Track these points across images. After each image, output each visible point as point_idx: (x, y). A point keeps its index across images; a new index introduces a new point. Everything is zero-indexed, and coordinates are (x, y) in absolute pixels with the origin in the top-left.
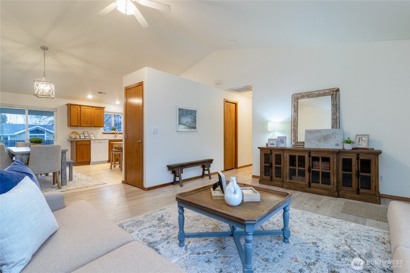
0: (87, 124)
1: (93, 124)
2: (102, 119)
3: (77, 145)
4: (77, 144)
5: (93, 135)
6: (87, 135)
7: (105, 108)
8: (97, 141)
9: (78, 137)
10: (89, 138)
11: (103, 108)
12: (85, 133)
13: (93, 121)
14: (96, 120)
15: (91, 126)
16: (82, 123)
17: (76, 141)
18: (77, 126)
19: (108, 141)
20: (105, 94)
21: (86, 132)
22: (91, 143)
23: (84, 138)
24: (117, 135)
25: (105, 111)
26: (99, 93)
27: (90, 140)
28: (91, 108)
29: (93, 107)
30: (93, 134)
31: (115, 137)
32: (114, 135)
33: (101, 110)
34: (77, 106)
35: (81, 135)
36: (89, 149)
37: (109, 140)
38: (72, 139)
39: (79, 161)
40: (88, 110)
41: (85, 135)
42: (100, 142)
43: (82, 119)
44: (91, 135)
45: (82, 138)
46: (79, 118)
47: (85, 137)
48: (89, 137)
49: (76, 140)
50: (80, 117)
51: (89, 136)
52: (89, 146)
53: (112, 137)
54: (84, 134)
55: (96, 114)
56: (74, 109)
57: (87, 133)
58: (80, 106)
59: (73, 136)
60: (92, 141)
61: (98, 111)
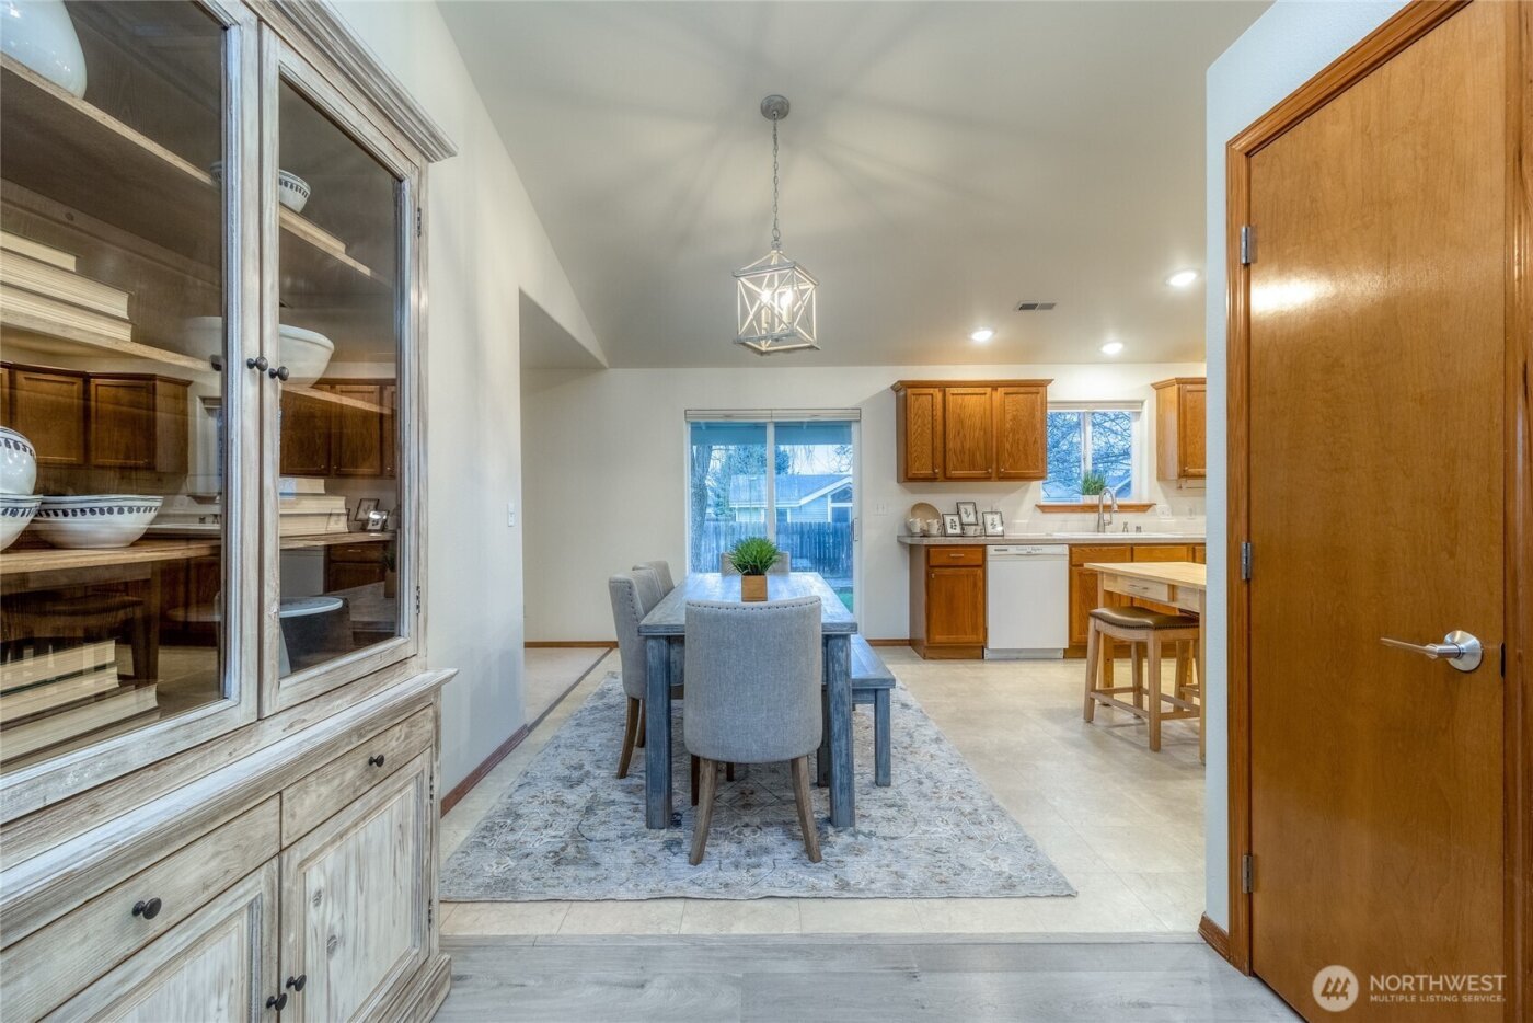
0: (973, 466)
1: (994, 466)
2: (1035, 442)
3: (930, 567)
4: (931, 564)
5: (997, 517)
6: (972, 519)
7: (1050, 381)
8: (1012, 550)
9: (935, 529)
10: (978, 533)
11: (1037, 387)
12: (962, 507)
13: (994, 450)
14: (1008, 446)
15: (987, 478)
16: (950, 466)
17: (928, 547)
18: (932, 479)
19: (1067, 552)
20: (1050, 307)
21: (967, 507)
22: (989, 558)
23: (958, 531)
24: (1107, 516)
25: (1049, 399)
26: (1025, 307)
27: (981, 541)
28: (989, 389)
29: (995, 385)
30: (996, 513)
31: (1100, 527)
32: (1092, 517)
33: (1033, 396)
34: (931, 391)
35: (948, 519)
36: (980, 584)
37: (1071, 546)
38: (912, 535)
39: (938, 638)
40: (974, 404)
41: (965, 520)
42: (1029, 554)
43: (950, 445)
44: (989, 518)
45: (950, 531)
46: (938, 442)
47: (963, 529)
48: (979, 528)
49: (926, 541)
50: (945, 439)
51: (980, 522)
52: (979, 571)
53: (1080, 528)
54: (958, 513)
55: (1009, 417)
56: (920, 404)
57: (970, 509)
58: (943, 386)
59: (918, 524)
60: (991, 550)
61: (1018, 402)
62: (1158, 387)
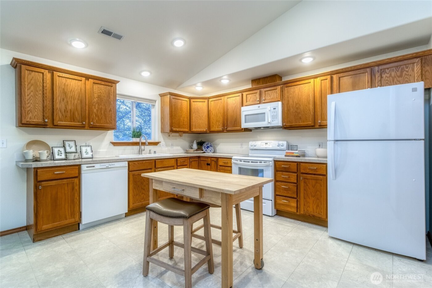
0: (73, 119)
1: (87, 121)
2: (110, 111)
3: (38, 182)
4: (39, 179)
5: (89, 149)
6: (73, 149)
7: (118, 82)
8: (97, 166)
9: (45, 155)
10: (77, 157)
11: (112, 83)
12: (67, 143)
13: (87, 112)
14: (95, 111)
15: (82, 127)
16: (56, 118)
17: (36, 169)
18: (43, 126)
19: (127, 165)
20: (119, 37)
21: (69, 143)
22: (83, 172)
23: (63, 156)
24: (143, 147)
25: (117, 92)
26: (106, 32)
27: (77, 162)
28: (83, 79)
29: (88, 77)
30: (89, 146)
31: (140, 152)
32: (136, 148)
33: (109, 87)
34: (43, 71)
35: (56, 150)
36: (77, 188)
37: (129, 162)
38: (26, 161)
39: (45, 227)
40: (74, 85)
41: (68, 150)
42: (107, 168)
43: (57, 105)
44: (84, 149)
45: (57, 157)
46: (48, 103)
47: (66, 156)
48: (77, 155)
49: (39, 165)
50: (53, 102)
51: (79, 151)
52: (76, 180)
53: (131, 153)
54: (64, 146)
55: (96, 95)
57: (72, 144)
58: (52, 70)
59: (31, 153)
60: (84, 167)
61: (99, 89)
62: (162, 96)
